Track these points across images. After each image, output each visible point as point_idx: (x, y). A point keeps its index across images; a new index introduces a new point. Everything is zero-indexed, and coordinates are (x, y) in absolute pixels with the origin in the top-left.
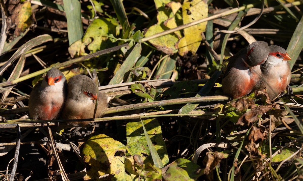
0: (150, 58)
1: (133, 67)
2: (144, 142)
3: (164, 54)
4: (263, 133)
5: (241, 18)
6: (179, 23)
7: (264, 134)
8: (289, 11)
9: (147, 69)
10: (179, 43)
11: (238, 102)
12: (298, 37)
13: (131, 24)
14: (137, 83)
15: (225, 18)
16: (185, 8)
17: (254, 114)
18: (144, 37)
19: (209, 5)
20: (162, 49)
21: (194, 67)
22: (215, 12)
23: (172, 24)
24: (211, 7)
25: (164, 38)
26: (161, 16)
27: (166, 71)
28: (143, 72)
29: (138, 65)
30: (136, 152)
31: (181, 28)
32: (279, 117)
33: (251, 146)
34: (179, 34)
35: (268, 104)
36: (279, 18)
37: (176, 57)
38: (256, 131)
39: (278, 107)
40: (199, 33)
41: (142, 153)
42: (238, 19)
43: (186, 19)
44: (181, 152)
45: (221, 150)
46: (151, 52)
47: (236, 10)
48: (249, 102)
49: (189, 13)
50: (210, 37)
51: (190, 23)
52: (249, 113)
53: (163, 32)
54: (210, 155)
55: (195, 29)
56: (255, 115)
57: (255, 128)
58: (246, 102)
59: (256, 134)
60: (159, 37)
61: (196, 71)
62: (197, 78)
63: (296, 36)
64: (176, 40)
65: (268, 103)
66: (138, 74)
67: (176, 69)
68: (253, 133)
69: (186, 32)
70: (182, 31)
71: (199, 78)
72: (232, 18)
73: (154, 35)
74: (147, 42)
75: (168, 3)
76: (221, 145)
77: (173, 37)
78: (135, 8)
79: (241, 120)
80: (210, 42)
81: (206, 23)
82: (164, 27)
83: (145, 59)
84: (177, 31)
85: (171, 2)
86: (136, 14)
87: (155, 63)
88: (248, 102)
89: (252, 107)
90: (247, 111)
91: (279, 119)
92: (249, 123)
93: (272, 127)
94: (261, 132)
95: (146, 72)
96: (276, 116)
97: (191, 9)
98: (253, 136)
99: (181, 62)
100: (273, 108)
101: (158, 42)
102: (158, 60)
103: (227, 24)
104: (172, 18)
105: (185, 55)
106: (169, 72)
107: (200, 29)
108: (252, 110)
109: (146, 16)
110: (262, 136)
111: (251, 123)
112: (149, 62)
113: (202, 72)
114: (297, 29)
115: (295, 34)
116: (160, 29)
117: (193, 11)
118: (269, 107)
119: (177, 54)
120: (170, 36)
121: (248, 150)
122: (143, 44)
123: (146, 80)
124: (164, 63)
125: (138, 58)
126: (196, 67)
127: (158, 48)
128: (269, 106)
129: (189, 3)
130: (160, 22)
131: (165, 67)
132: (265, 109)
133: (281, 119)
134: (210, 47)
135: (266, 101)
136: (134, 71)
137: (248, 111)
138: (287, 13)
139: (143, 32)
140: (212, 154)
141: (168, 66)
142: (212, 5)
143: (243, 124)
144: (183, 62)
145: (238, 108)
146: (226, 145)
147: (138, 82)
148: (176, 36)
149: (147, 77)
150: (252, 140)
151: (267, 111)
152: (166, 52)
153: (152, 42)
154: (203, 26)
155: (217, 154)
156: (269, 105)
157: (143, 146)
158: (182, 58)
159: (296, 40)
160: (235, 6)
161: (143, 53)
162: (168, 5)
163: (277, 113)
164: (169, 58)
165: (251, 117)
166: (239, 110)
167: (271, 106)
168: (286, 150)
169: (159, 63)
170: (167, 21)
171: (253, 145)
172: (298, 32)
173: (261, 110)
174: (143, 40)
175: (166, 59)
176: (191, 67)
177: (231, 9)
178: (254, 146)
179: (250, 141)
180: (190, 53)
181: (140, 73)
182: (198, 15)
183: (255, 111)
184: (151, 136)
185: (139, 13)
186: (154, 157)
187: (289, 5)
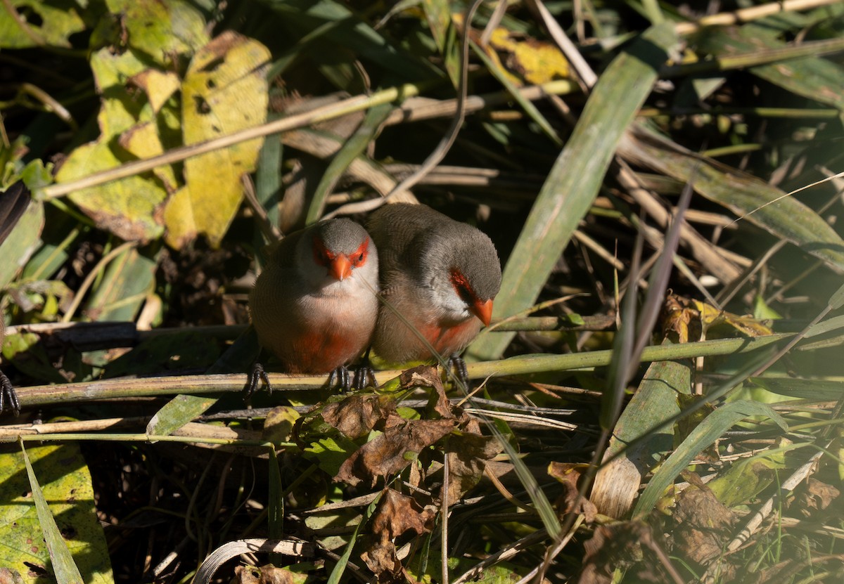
0: (72, 252)
1: (14, 280)
2: (36, 527)
3: (117, 242)
4: (420, 511)
5: (375, 130)
6: (171, 139)
7: (425, 515)
8: (532, 110)
9: (59, 287)
10: (169, 206)
11: (345, 410)
12: (559, 200)
13: (12, 139)
14: (24, 332)
15: (321, 126)
16: (191, 91)
17: (392, 449)
18: (54, 183)
19: (273, 85)
20: (110, 224)
21: (213, 285)
22: (291, 108)
23: (146, 143)
24: (279, 91)
25: (118, 188)
26: (112, 117)
27: (122, 296)
28: (45, 297)
29: (32, 273)
30: (7, 559)
31: (175, 156)
32: (474, 459)
33: (380, 554)
34: (168, 175)
35: (439, 418)
36: (500, 133)
37: (157, 250)
38: (397, 505)
39: (474, 428)
40: (233, 174)
41: (26, 564)
42: (366, 131)
43: (194, 127)
44: (156, 563)
45: (284, 560)
46: (73, 235)
47: (360, 102)
48: (382, 411)
49: (203, 108)
50: (269, 190)
51: (206, 142)
52: (378, 445)
53: (116, 168)
54: (249, 574)
55: (221, 162)
56: (395, 453)
57: (394, 496)
58: (370, 409)
59: (398, 515)
60: (102, 185)
61: (218, 300)
62: (222, 321)
63: (552, 193)
64: (159, 195)
65: (442, 413)
66: (29, 303)
67: (157, 292)
68: (387, 510)
69: (191, 172)
70: (179, 169)
71: (229, 321)
72: (344, 130)
73: (86, 177)
74: (64, 199)
75: (137, 76)
76: (284, 547)
77: (150, 185)
78: (30, 88)
79: (350, 468)
80: (269, 205)
81: (259, 143)
82: (120, 150)
83: (56, 255)
84: (162, 166)
85: (146, 72)
86: (29, 105)
87: (88, 268)
88: (375, 409)
89: (388, 426)
90: (369, 439)
91: (474, 466)
92: (375, 478)
93: (451, 493)
94: (414, 507)
95: (58, 299)
96: (465, 457)
97: (210, 97)
98: (389, 522)
99: (171, 268)
100: (458, 431)
101: (100, 200)
102: (99, 257)
103: (327, 147)
104: (147, 123)
105: (185, 247)
106: (132, 301)
107: (238, 163)
108: (389, 433)
109: (64, 113)
110: (417, 521)
111: (380, 477)
112: (68, 264)
113: (239, 302)
114: (558, 171)
115: (547, 186)
116: (109, 160)
117: (217, 102)
118: (444, 427)
119: (161, 242)
120: (139, 182)
121: (371, 566)
122: (48, 206)
123: (55, 321)
124: (117, 269)
125: (30, 251)
126: (220, 284)
127: (98, 218)
128: (443, 423)
129: (205, 76)
130: (106, 136)
131: (121, 282)
132: (430, 432)
133: (481, 467)
134: (267, 223)
135: (437, 409)
136: (15, 293)
137: (374, 436)
138: (527, 119)
139: (50, 166)
140: (255, 574)
141: (130, 278)
142: (282, 83)
143: (354, 481)
144: (179, 268)
145: (345, 429)
146: (299, 546)
147: (25, 327)
148: (160, 183)
149: (61, 313)
150: (386, 534)
151: (437, 438)
152: (123, 234)
153: (78, 199)
154: (248, 153)
155: (270, 573)
156: (447, 419)
157: (30, 540)
158: (174, 254)
159: (552, 208)
160: (356, 89)
161: (50, 236)
162: (135, 81)
163: (470, 448)
164: (134, 255)
165: (382, 459)
166: (348, 434)
167: (451, 423)
168: (499, 568)
169: (99, 268)
170: (130, 133)
171: (386, 552)
172: (560, 183)
173: (417, 436)
174: (51, 193)
175: (124, 257)
176: (205, 287)
177: (342, 99)
178: (389, 555)
179: (377, 539)
180: (201, 241)
181: (38, 299)
182: (234, 115)
183: (396, 439)
184: (59, 509)
185: (39, 103)
186: (61, 572)
187: (533, 93)
